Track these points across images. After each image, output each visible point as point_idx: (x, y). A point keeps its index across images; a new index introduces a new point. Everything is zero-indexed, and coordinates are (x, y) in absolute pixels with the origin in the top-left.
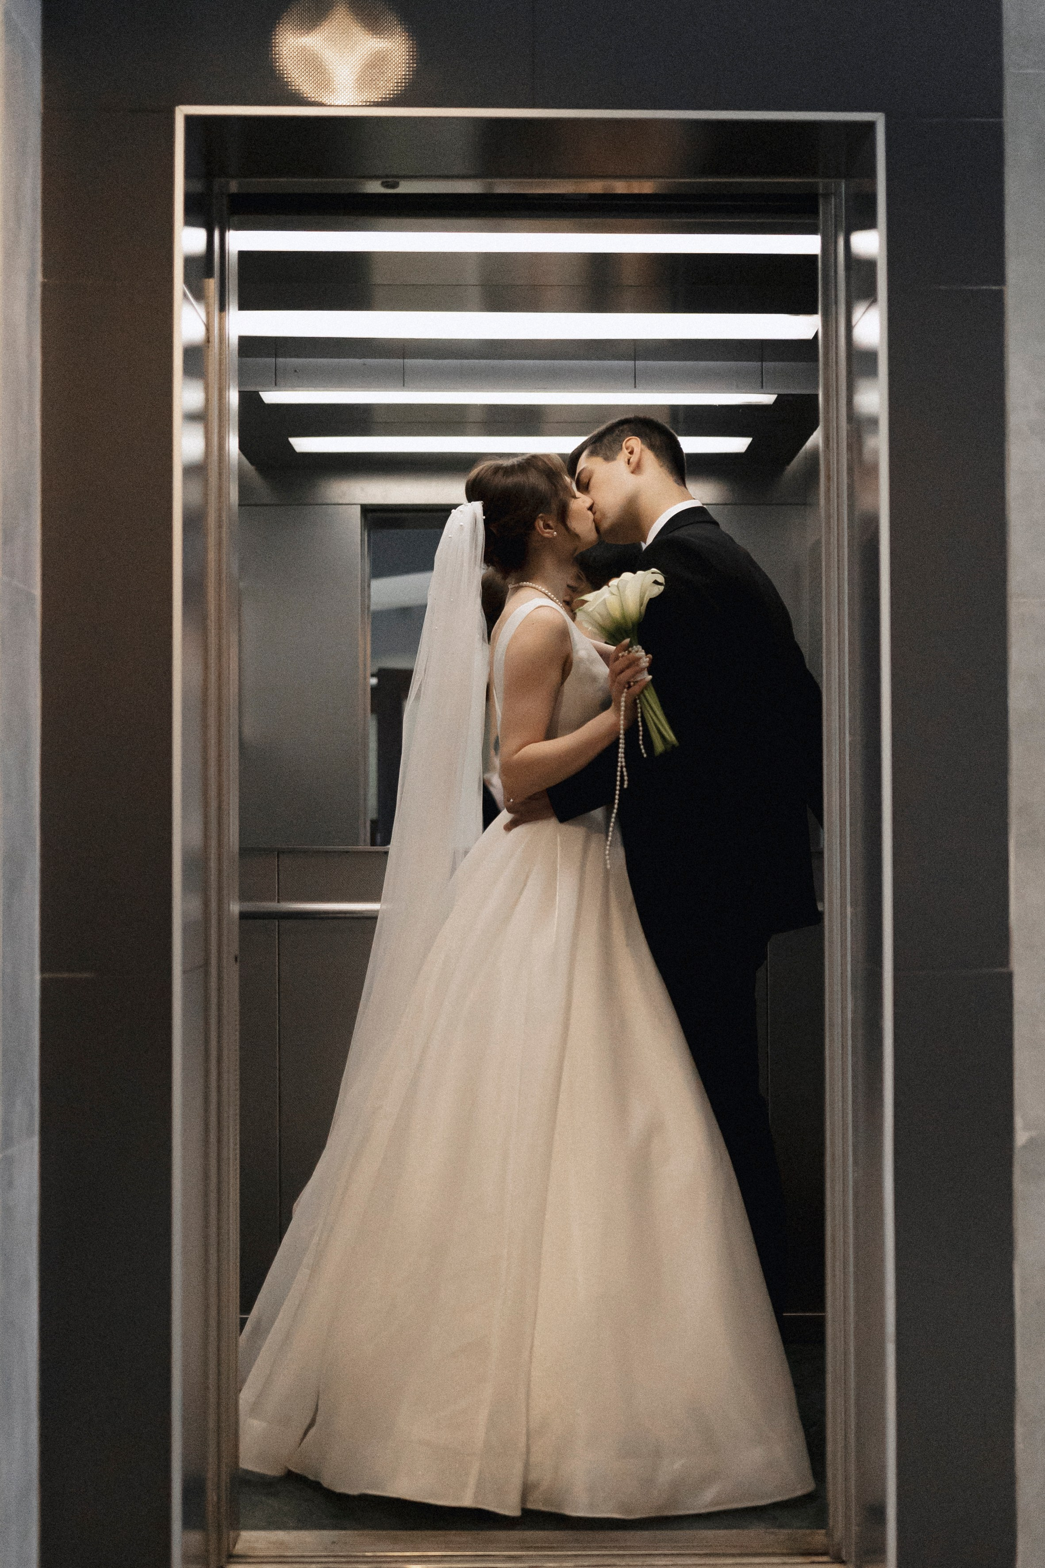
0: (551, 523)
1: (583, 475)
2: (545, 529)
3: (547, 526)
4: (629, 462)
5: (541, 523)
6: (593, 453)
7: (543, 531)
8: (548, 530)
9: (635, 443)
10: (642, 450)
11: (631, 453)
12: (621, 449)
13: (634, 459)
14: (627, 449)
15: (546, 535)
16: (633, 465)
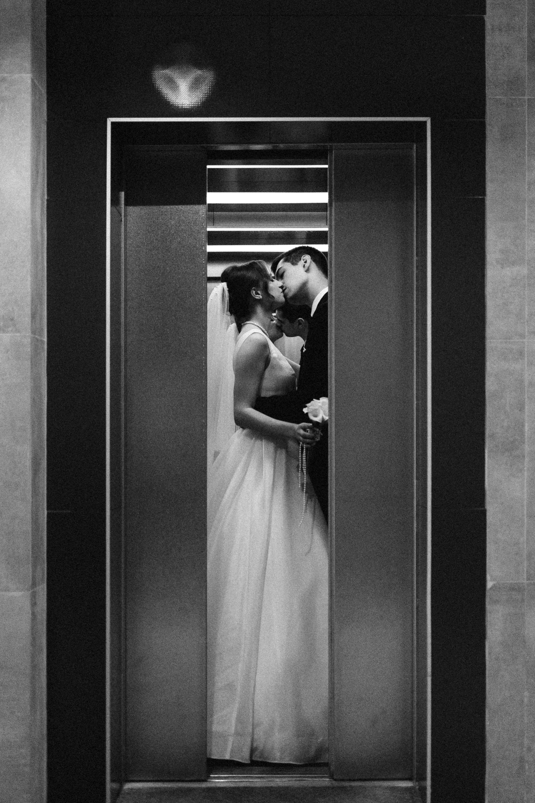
0: (259, 292)
1: (280, 271)
2: (256, 295)
3: (257, 294)
4: (304, 266)
5: (254, 292)
6: (286, 261)
7: (255, 296)
8: (257, 295)
9: (307, 257)
10: (311, 262)
11: (306, 262)
12: (300, 260)
13: (307, 265)
14: (303, 260)
15: (257, 298)
16: (306, 268)
